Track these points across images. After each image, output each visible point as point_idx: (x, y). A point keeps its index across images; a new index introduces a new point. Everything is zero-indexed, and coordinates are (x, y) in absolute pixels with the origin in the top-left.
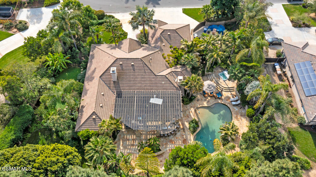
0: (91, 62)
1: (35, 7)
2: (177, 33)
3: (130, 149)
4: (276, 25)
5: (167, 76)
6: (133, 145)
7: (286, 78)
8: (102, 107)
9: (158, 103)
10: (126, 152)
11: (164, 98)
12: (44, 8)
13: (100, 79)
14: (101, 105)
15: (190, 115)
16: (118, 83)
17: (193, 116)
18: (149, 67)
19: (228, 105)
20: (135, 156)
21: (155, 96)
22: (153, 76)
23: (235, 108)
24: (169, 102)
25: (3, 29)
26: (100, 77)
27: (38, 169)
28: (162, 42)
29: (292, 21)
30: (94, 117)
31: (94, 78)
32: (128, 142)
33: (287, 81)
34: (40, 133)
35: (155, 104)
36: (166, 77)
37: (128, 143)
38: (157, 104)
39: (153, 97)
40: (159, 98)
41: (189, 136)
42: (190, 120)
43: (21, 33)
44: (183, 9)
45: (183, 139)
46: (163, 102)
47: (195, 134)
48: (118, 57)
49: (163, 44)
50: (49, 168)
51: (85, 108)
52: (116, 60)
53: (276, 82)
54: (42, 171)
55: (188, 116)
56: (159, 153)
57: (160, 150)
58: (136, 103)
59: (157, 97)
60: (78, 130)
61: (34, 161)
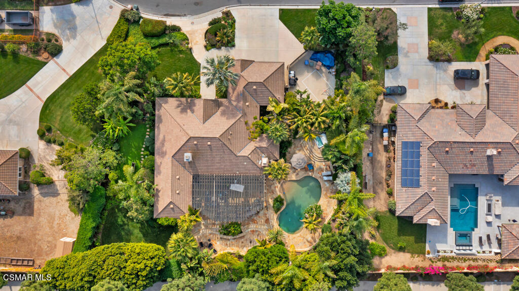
0: (158, 127)
1: (60, 3)
2: (265, 86)
3: (211, 229)
4: (406, 55)
5: (249, 156)
6: (214, 224)
7: (393, 148)
8: (179, 194)
9: (238, 190)
10: (207, 232)
11: (246, 183)
12: (74, 4)
13: (173, 159)
14: (178, 192)
15: (276, 191)
16: (194, 162)
17: (278, 192)
18: (229, 147)
19: (319, 180)
20: (217, 237)
21: (236, 181)
22: (233, 157)
23: (326, 183)
24: (250, 189)
25: (29, 52)
26: (173, 157)
27: (131, 274)
28: (245, 101)
29: (430, 49)
30: (172, 206)
31: (166, 154)
32: (209, 220)
33: (393, 151)
34: (116, 210)
35: (236, 191)
36: (249, 158)
37: (209, 222)
38: (238, 192)
39: (233, 183)
40: (240, 184)
41: (272, 215)
42: (275, 196)
43: (55, 58)
44: (280, 10)
45: (265, 219)
46: (245, 189)
47: (279, 213)
48: (192, 136)
49: (247, 104)
50: (139, 273)
51: (161, 192)
52: (189, 139)
53: (380, 152)
54: (133, 276)
55: (273, 192)
56: (241, 235)
57: (242, 232)
58: (216, 189)
59: (238, 183)
60: (157, 217)
61: (125, 267)
